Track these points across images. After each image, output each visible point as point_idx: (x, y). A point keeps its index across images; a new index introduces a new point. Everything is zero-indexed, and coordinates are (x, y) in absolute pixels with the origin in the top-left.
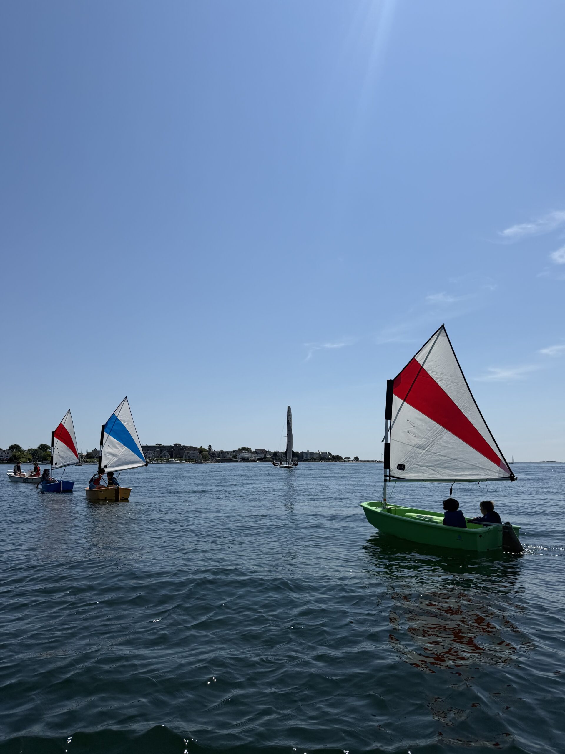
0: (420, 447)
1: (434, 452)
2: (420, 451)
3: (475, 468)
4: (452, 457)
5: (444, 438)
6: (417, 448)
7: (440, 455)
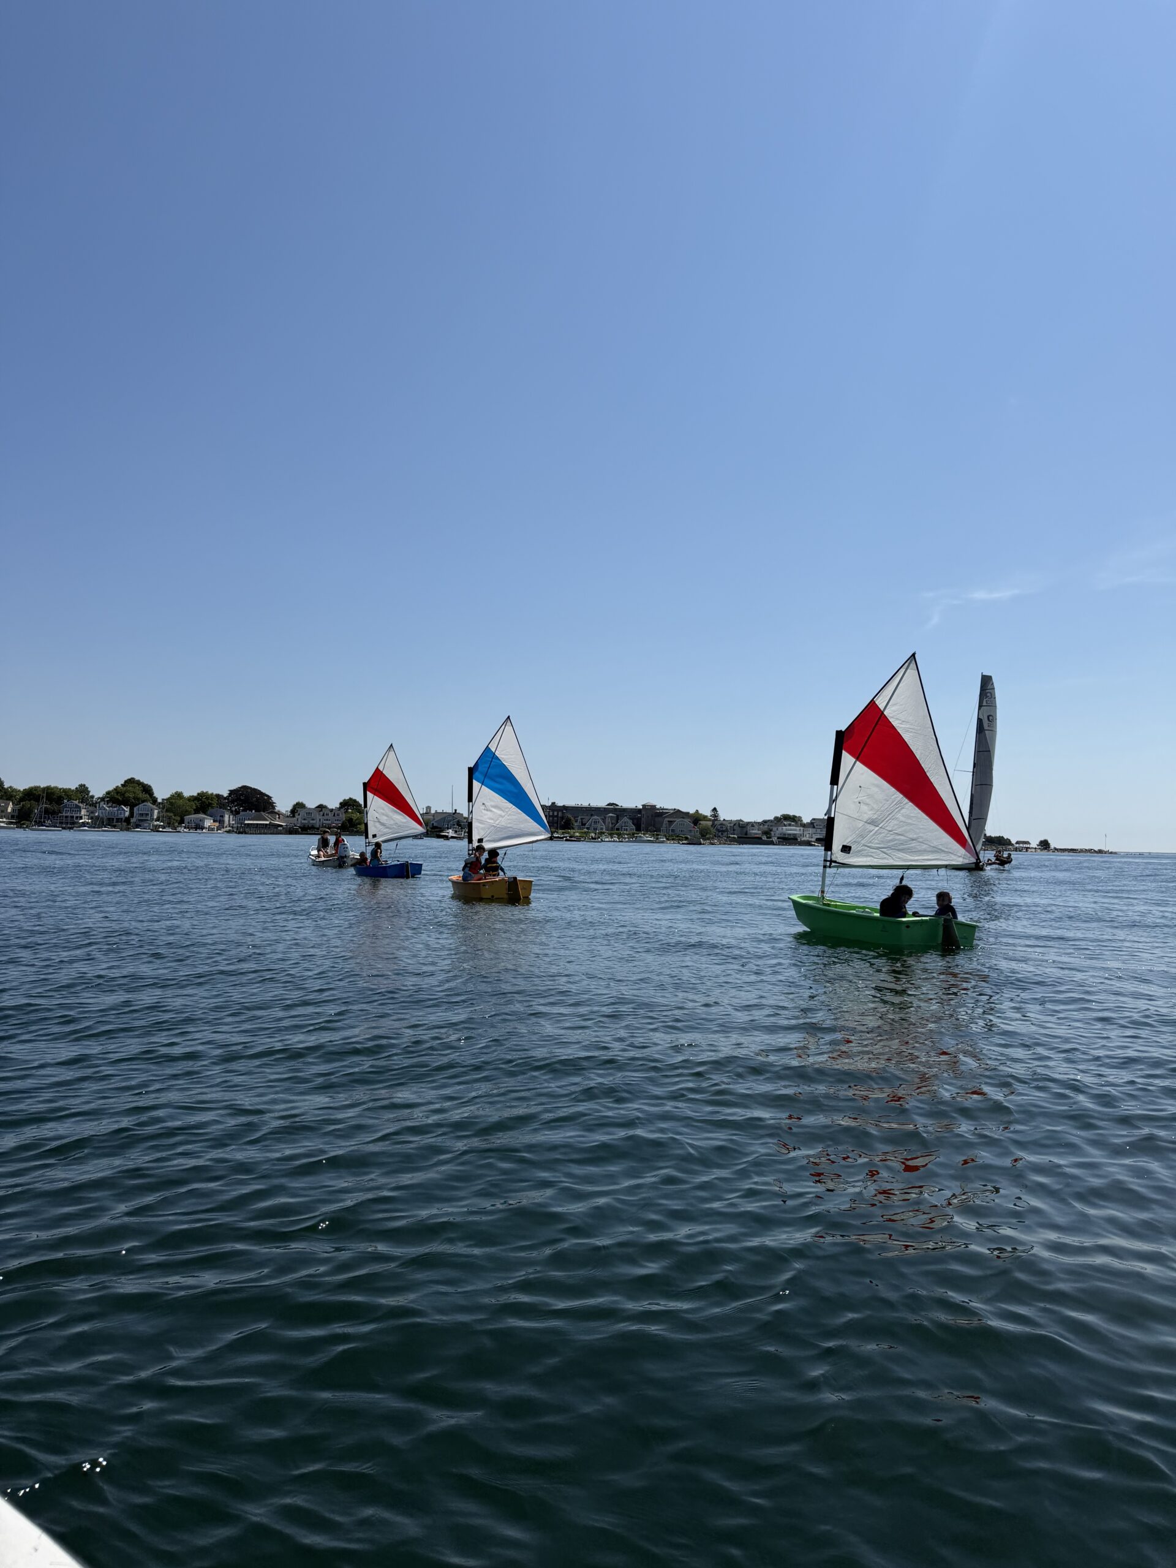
0: (873, 822)
1: (890, 829)
2: (871, 827)
3: (936, 850)
4: (911, 836)
5: (903, 811)
6: (869, 823)
7: (896, 833)
